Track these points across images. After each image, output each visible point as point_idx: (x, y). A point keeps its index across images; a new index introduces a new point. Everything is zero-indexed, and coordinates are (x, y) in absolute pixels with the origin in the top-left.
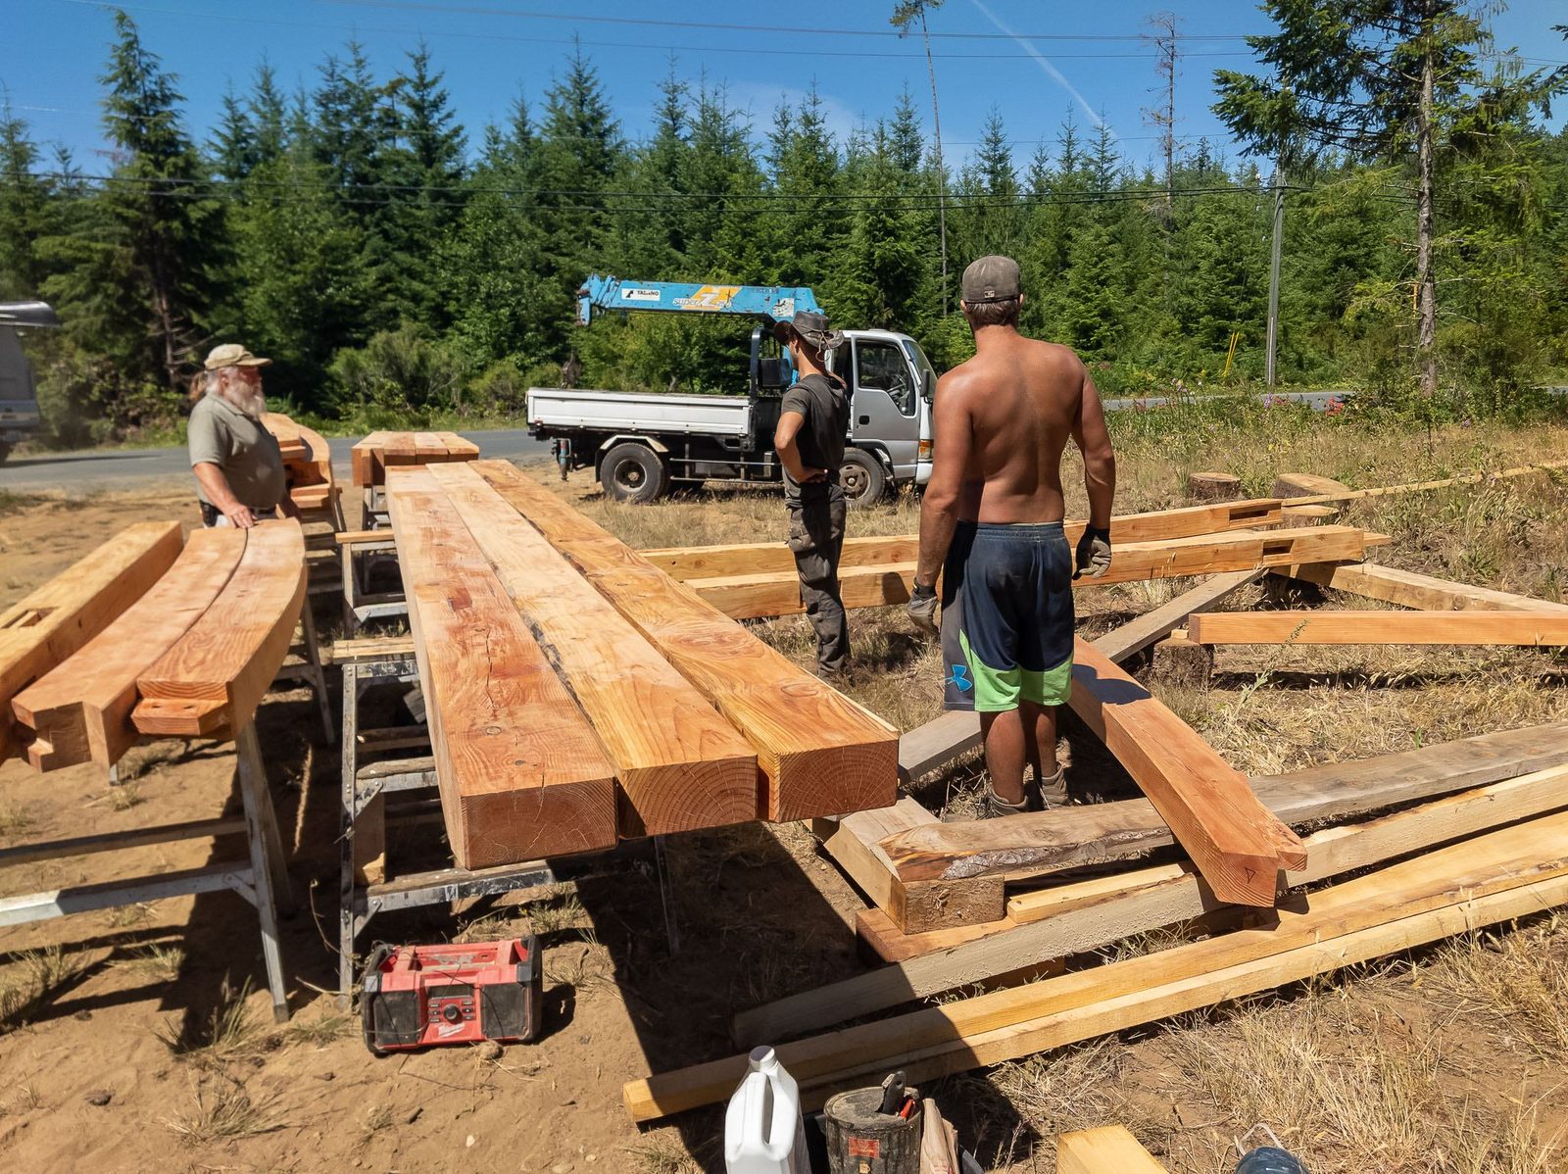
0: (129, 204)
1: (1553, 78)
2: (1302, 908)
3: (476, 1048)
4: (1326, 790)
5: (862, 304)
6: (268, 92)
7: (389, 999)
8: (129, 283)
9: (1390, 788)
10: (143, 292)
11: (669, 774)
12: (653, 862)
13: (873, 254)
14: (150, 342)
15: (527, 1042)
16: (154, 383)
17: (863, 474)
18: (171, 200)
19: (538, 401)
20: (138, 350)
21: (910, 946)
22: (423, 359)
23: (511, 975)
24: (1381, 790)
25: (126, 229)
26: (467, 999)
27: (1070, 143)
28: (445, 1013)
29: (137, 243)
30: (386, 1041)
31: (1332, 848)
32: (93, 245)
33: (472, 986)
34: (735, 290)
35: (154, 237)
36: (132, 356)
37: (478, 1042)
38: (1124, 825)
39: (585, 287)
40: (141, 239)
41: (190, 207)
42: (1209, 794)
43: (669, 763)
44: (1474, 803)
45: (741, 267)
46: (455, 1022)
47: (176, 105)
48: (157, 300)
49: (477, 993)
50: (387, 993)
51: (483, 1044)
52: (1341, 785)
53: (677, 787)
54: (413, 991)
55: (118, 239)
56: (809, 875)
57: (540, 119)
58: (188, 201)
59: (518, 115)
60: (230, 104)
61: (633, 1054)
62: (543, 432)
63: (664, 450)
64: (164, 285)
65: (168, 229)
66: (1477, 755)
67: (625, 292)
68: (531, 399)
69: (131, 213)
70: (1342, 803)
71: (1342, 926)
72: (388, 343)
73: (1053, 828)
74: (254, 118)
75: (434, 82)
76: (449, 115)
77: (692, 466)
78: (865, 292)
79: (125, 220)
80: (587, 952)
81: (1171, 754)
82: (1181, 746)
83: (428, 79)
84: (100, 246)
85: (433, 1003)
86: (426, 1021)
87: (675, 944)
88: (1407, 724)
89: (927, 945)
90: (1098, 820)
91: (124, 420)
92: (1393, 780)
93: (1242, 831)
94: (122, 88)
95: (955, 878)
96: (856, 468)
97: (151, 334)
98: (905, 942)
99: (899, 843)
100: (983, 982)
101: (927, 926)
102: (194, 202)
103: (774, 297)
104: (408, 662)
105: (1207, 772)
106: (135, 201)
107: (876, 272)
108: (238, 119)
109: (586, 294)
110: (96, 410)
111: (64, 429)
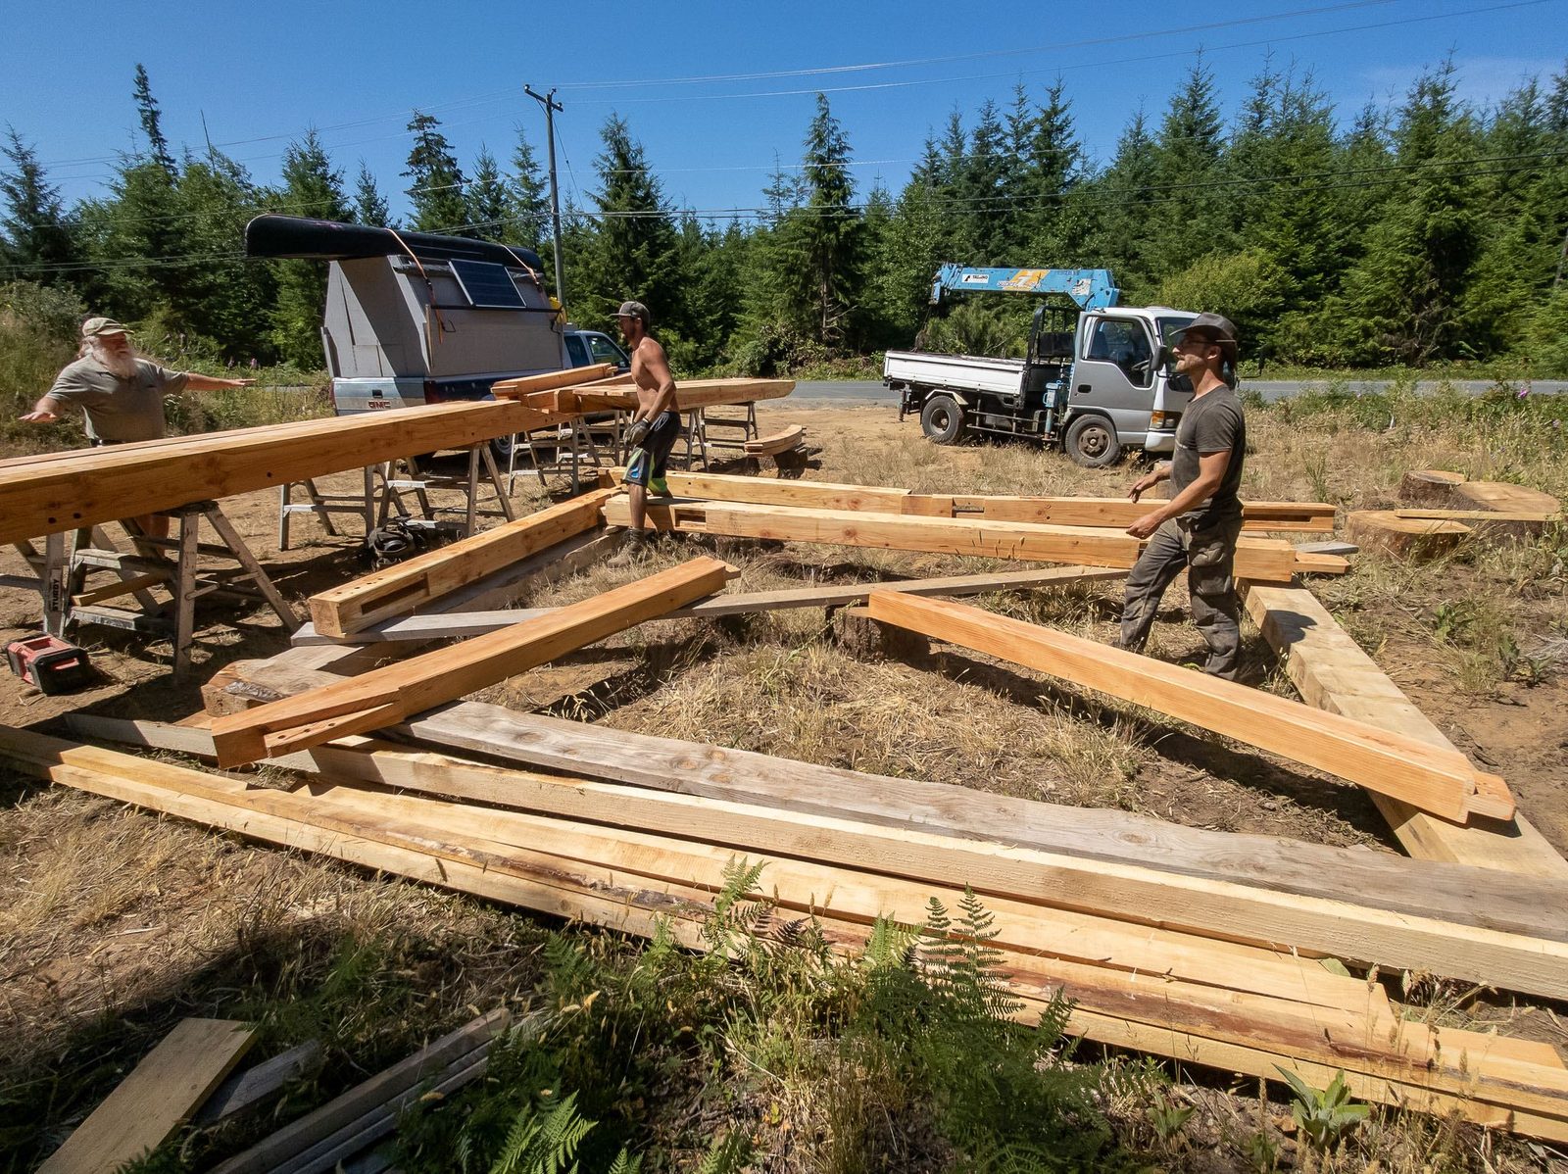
0: (810, 224)
5: (1400, 275)
6: (956, 133)
13: (1425, 224)
14: (815, 313)
16: (814, 340)
17: (1104, 437)
18: (832, 219)
19: (891, 361)
22: (985, 327)
25: (808, 240)
29: (815, 249)
32: (789, 252)
34: (1045, 273)
35: (822, 244)
40: (816, 245)
41: (841, 224)
47: (847, 154)
48: (821, 286)
55: (803, 247)
57: (1155, 129)
59: (1134, 127)
60: (929, 145)
63: (965, 403)
64: (828, 275)
65: (829, 239)
67: (965, 276)
68: (887, 359)
69: (811, 230)
72: (962, 315)
74: (943, 154)
75: (1062, 111)
76: (1069, 135)
77: (982, 417)
78: (1408, 263)
79: (808, 234)
83: (1060, 107)
84: (793, 252)
91: (795, 363)
94: (814, 148)
96: (1098, 431)
97: (816, 308)
102: (845, 220)
103: (1074, 278)
106: (813, 221)
107: (1428, 243)
108: (934, 155)
110: (780, 356)
111: (763, 366)
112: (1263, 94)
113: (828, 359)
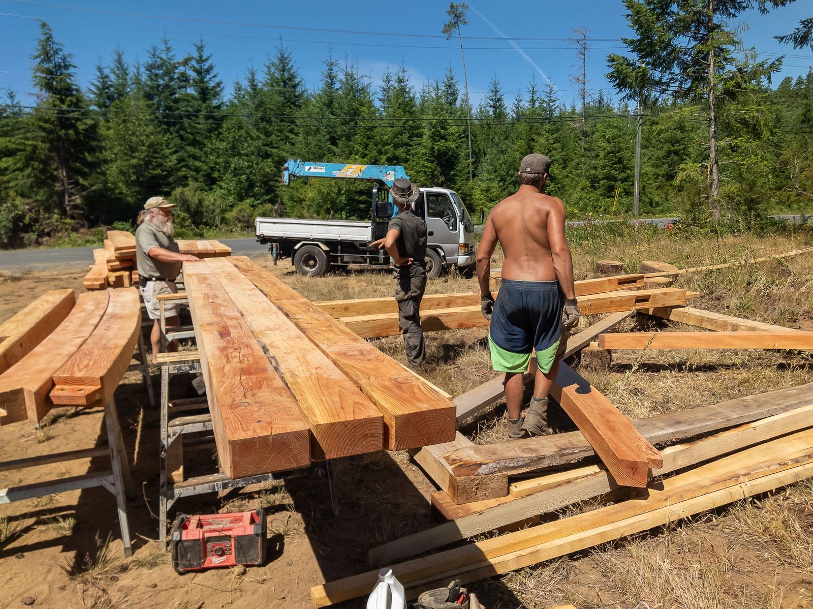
0: (46, 121)
1: (773, 63)
2: (661, 487)
3: (232, 569)
4: (670, 426)
5: (429, 173)
6: (120, 64)
7: (186, 544)
8: (45, 162)
9: (704, 424)
10: (53, 167)
11: (337, 427)
12: (325, 468)
13: (434, 148)
14: (57, 193)
15: (259, 566)
16: (58, 214)
17: (431, 261)
18: (68, 119)
19: (261, 224)
20: (50, 197)
21: (460, 511)
22: (201, 202)
23: (250, 530)
24: (699, 425)
25: (44, 134)
26: (227, 544)
27: (533, 92)
28: (216, 551)
29: (51, 141)
30: (184, 566)
31: (675, 456)
32: (27, 142)
33: (230, 536)
34: (364, 167)
35: (59, 138)
36: (47, 200)
37: (233, 566)
38: (569, 445)
39: (286, 165)
40: (52, 139)
41: (79, 123)
42: (612, 429)
43: (337, 420)
44: (746, 431)
45: (366, 155)
46: (221, 556)
47: (71, 70)
48: (60, 171)
49: (233, 540)
50: (185, 541)
51: (235, 567)
52: (678, 423)
53: (341, 433)
54: (199, 540)
55: (40, 139)
56: (406, 473)
57: (262, 78)
58: (77, 120)
59: (250, 76)
60: (100, 69)
61: (315, 571)
62: (264, 240)
63: (327, 249)
64: (64, 162)
65: (67, 134)
66: (746, 406)
67: (307, 168)
68: (258, 223)
69: (47, 126)
70: (679, 432)
71: (681, 497)
72: (182, 193)
73: (533, 447)
74: (112, 77)
75: (207, 59)
76: (215, 76)
77: (342, 257)
78: (430, 167)
79: (44, 129)
80: (290, 517)
81: (592, 408)
82: (596, 404)
83: (204, 58)
84: (30, 142)
85: (209, 546)
86: (205, 556)
87: (337, 512)
88: (711, 390)
89: (469, 510)
90: (556, 443)
91: (41, 234)
92: (705, 420)
93: (629, 448)
94: (43, 61)
95: (483, 474)
97: (57, 189)
98: (458, 508)
99: (453, 456)
100: (498, 529)
101: (469, 500)
102: (81, 120)
103: (384, 171)
104: (196, 365)
105: (611, 417)
106: (49, 119)
107: (436, 157)
108: (104, 77)
109: (287, 169)
110: (27, 228)
111: (9, 238)
112: (331, 69)
113: (75, 230)
